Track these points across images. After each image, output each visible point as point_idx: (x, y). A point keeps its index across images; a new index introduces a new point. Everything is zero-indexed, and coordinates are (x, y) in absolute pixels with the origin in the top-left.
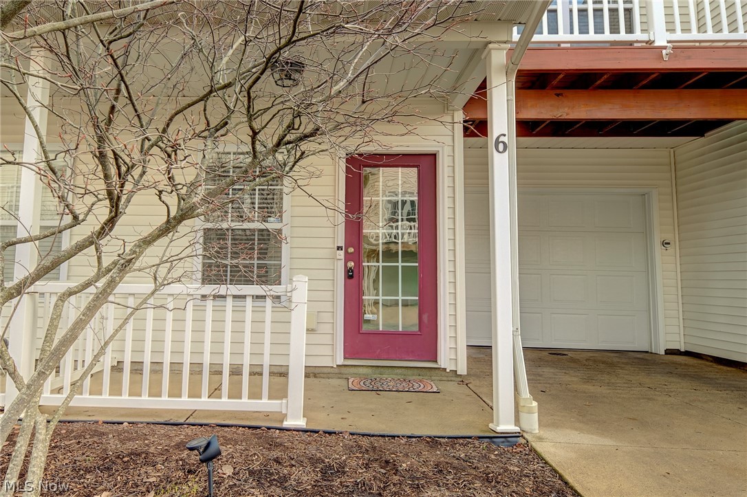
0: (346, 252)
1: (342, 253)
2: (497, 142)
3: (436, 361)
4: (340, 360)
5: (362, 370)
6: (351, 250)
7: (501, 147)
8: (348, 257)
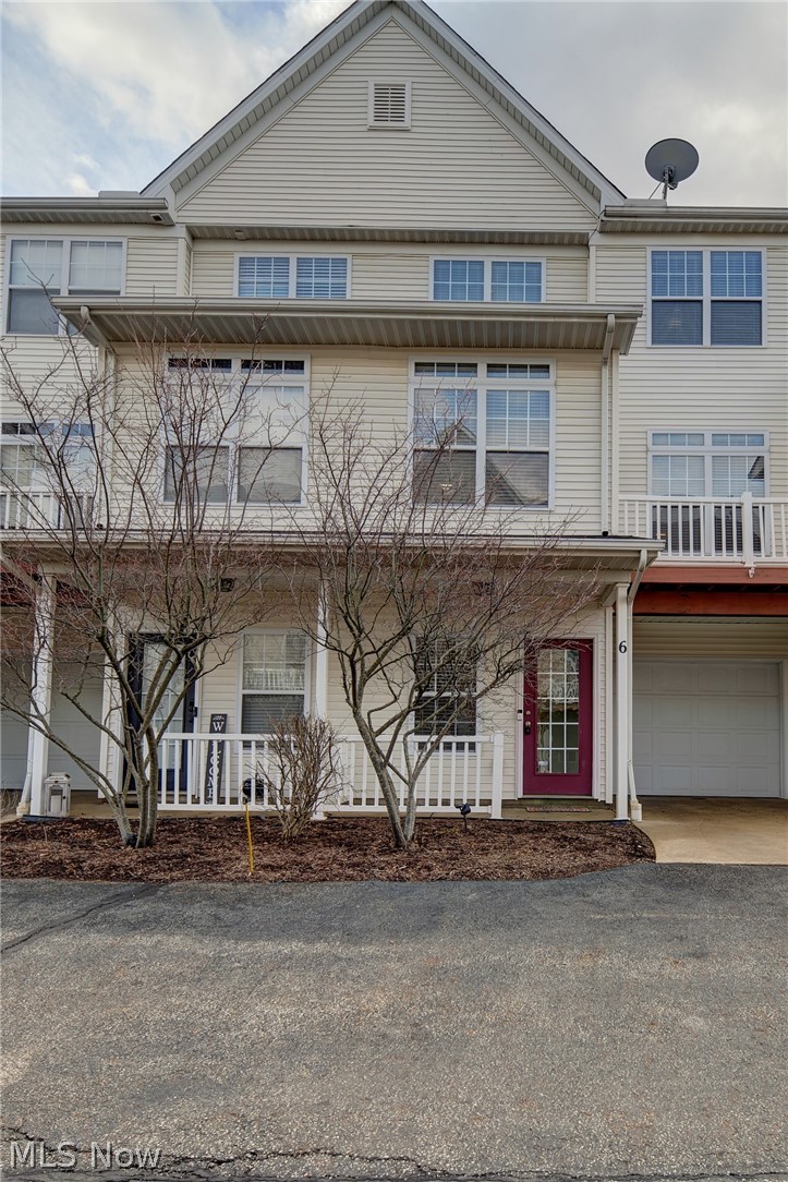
0: (525, 715)
1: (522, 715)
2: (621, 646)
3: (591, 795)
4: (520, 795)
5: (536, 802)
6: (528, 713)
7: (623, 649)
8: (526, 718)
